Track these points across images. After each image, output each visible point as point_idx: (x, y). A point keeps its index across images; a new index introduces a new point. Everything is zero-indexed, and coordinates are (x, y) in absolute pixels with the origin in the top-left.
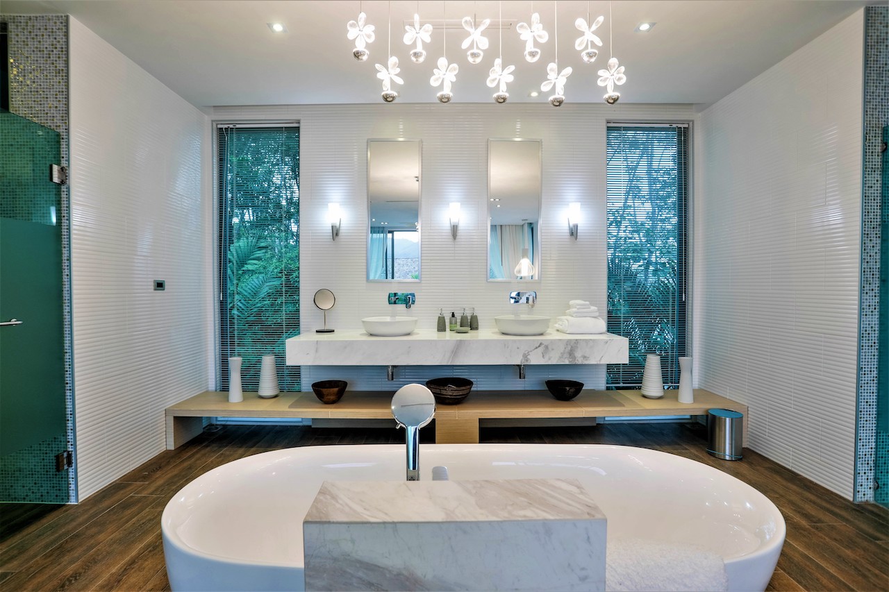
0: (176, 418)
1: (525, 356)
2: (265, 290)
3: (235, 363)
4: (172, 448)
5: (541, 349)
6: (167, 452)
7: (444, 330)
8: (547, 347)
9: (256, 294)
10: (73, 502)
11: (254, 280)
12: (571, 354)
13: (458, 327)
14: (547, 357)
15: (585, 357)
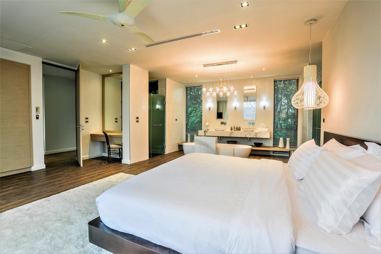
0: (178, 145)
1: (246, 135)
2: (196, 121)
3: (189, 135)
4: (178, 150)
5: (249, 134)
6: (177, 151)
7: (232, 130)
8: (250, 134)
9: (194, 122)
10: (165, 154)
11: (193, 118)
12: (256, 135)
13: (236, 130)
14: (250, 136)
15: (259, 136)
